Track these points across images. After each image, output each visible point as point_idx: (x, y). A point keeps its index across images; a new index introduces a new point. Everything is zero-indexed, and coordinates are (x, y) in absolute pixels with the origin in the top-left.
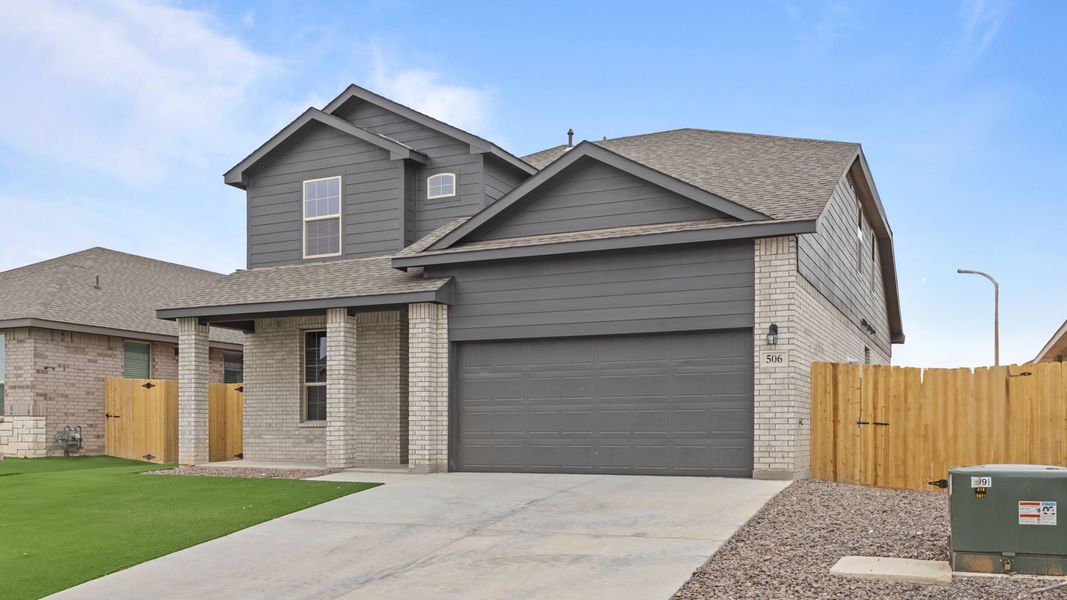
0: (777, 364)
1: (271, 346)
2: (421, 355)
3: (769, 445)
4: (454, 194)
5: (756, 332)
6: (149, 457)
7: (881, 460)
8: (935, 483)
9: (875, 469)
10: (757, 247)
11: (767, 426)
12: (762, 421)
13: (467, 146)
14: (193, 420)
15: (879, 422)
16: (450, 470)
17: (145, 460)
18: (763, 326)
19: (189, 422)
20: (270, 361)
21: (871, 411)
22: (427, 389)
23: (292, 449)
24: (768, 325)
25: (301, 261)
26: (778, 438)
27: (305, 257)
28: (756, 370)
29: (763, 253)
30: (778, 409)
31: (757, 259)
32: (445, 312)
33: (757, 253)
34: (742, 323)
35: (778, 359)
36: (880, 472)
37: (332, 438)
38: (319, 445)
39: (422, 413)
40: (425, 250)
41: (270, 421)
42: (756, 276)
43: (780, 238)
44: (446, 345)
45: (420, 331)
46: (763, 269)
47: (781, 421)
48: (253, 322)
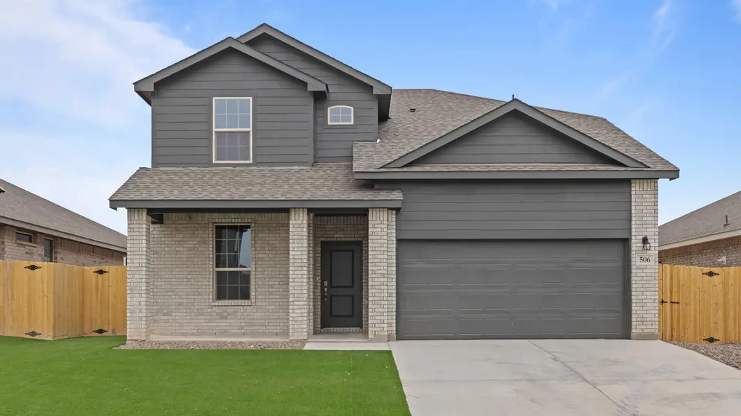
0: (647, 263)
1: (181, 236)
2: (380, 249)
3: (642, 317)
4: (352, 123)
5: (633, 241)
6: (33, 334)
7: (675, 326)
8: (707, 340)
9: (672, 332)
10: (633, 185)
11: (641, 305)
12: (638, 301)
13: (371, 87)
14: (144, 299)
15: (674, 301)
16: (398, 339)
17: (28, 337)
18: (638, 237)
19: (140, 302)
20: (181, 249)
21: (668, 294)
22: (386, 275)
23: (206, 324)
24: (641, 237)
25: (211, 165)
26: (648, 312)
27: (214, 162)
28: (633, 267)
29: (638, 189)
30: (648, 293)
31: (633, 193)
32: (394, 216)
33: (633, 189)
34: (623, 235)
35: (647, 260)
36: (674, 334)
37: (295, 315)
38: (231, 321)
39: (381, 295)
40: (382, 167)
41: (181, 301)
42: (633, 204)
43: (649, 180)
44: (395, 242)
45: (379, 230)
46: (638, 200)
47: (650, 301)
48: (162, 215)
